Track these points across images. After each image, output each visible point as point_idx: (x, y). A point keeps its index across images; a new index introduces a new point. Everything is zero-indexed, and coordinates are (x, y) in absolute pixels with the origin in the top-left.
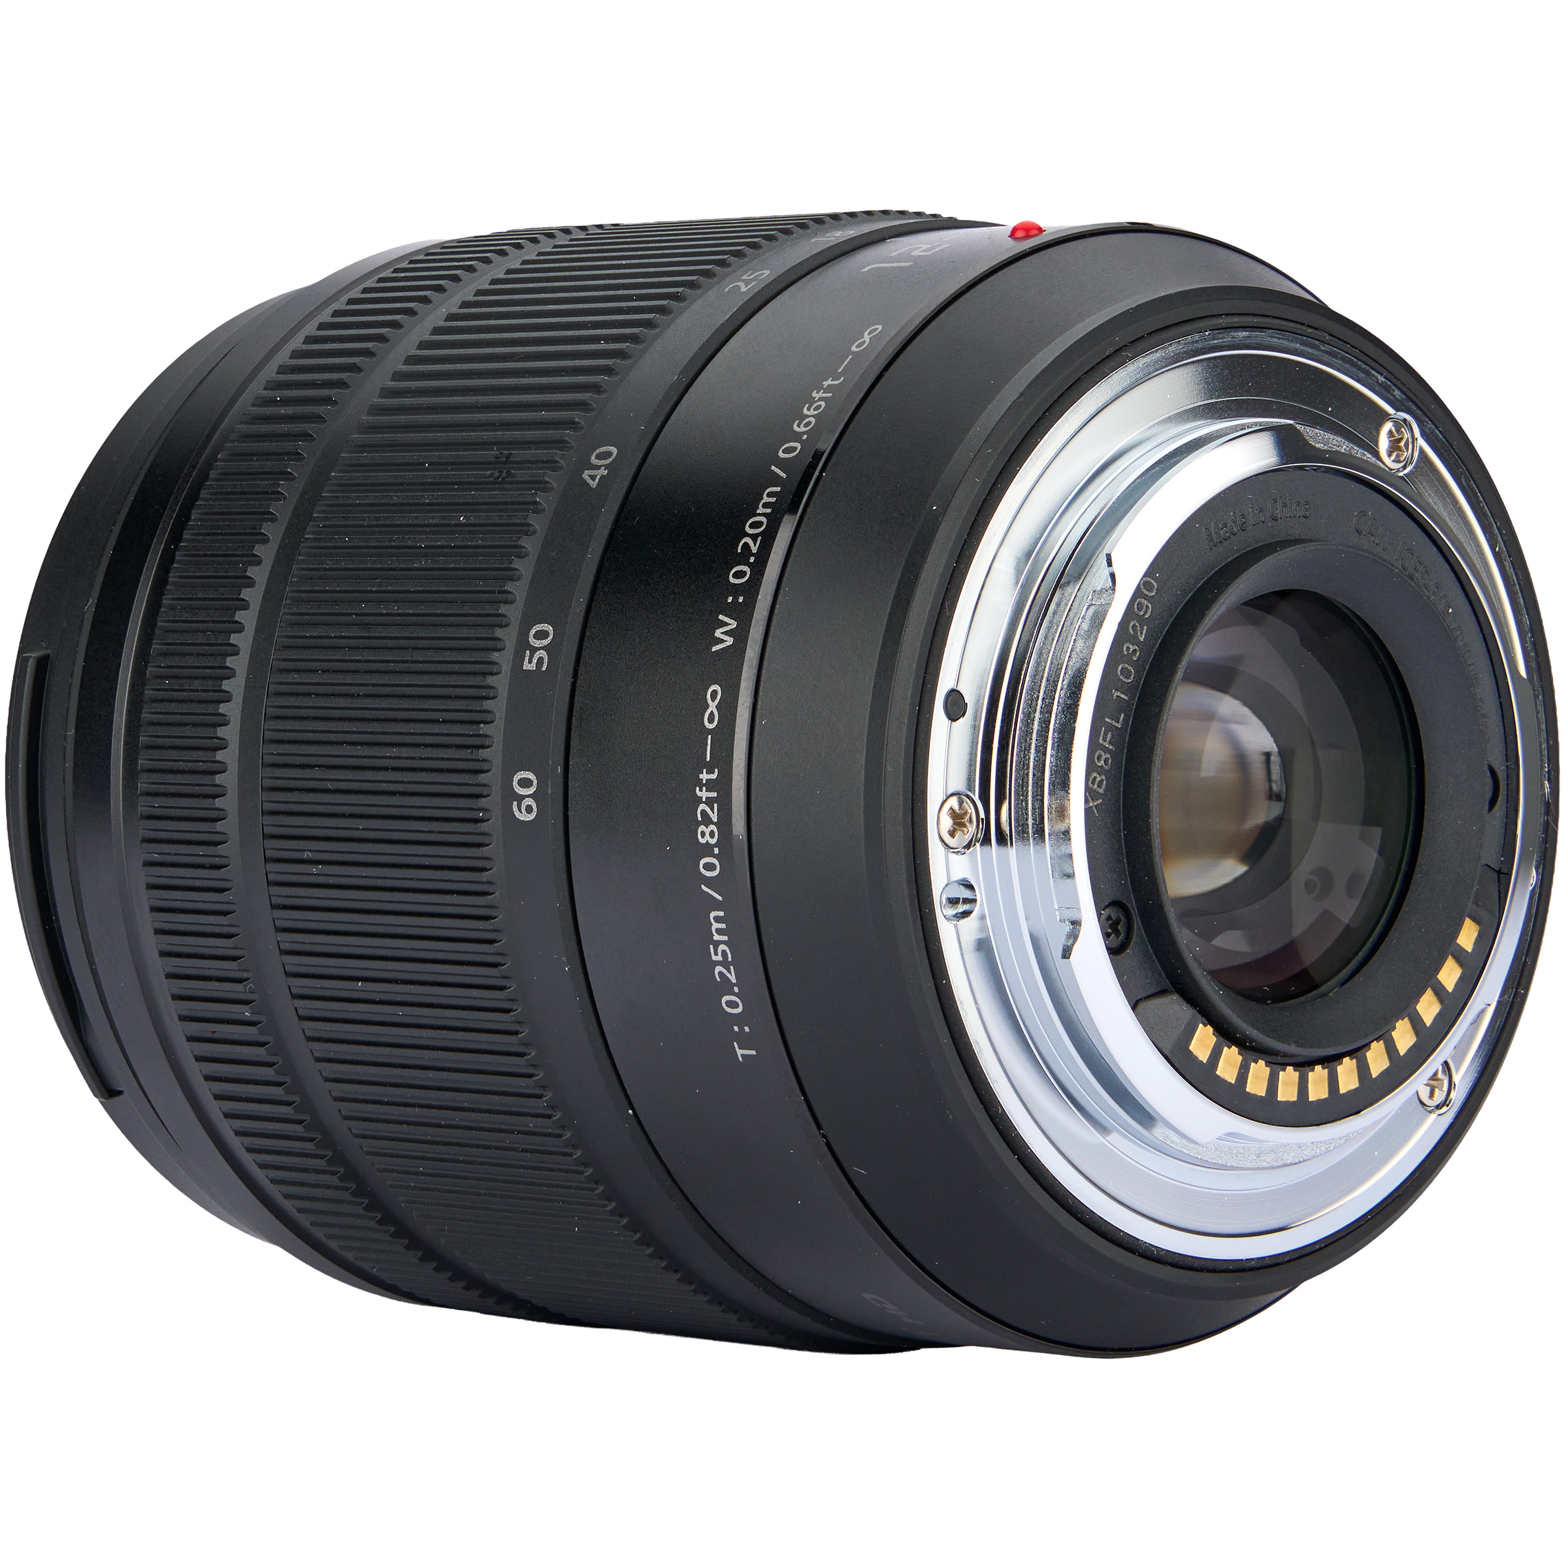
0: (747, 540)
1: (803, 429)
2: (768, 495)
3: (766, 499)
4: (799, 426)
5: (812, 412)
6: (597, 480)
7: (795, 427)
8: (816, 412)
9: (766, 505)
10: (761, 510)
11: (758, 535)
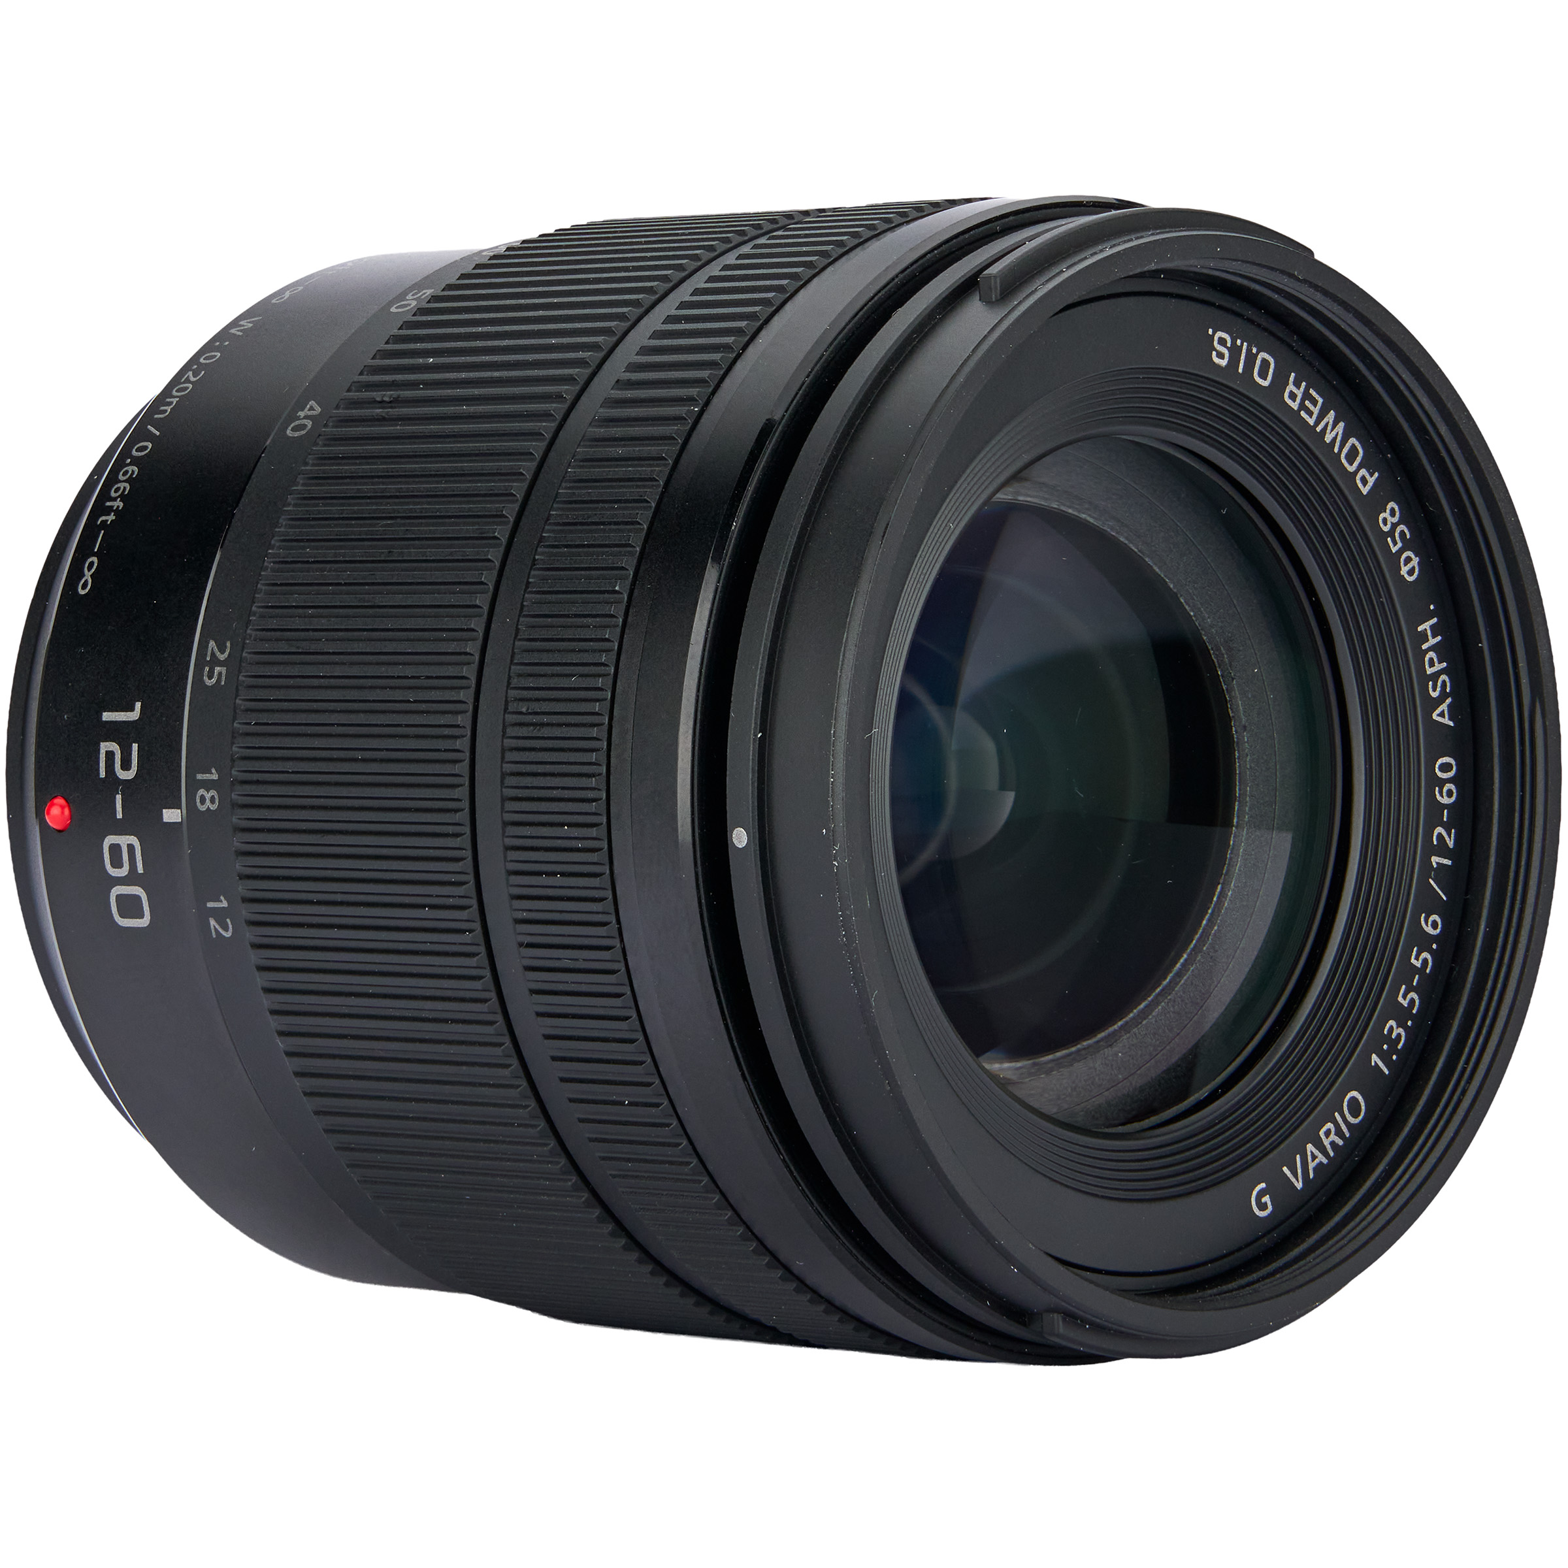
0: (193, 379)
1: (130, 468)
2: (166, 411)
3: (169, 409)
4: (133, 472)
5: (122, 485)
6: (308, 406)
7: (136, 469)
8: (119, 485)
9: (170, 404)
10: (175, 401)
11: (184, 383)
